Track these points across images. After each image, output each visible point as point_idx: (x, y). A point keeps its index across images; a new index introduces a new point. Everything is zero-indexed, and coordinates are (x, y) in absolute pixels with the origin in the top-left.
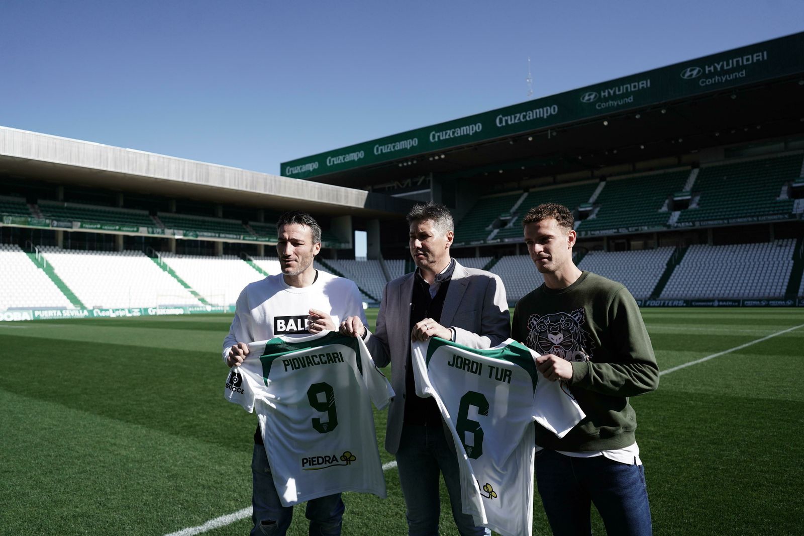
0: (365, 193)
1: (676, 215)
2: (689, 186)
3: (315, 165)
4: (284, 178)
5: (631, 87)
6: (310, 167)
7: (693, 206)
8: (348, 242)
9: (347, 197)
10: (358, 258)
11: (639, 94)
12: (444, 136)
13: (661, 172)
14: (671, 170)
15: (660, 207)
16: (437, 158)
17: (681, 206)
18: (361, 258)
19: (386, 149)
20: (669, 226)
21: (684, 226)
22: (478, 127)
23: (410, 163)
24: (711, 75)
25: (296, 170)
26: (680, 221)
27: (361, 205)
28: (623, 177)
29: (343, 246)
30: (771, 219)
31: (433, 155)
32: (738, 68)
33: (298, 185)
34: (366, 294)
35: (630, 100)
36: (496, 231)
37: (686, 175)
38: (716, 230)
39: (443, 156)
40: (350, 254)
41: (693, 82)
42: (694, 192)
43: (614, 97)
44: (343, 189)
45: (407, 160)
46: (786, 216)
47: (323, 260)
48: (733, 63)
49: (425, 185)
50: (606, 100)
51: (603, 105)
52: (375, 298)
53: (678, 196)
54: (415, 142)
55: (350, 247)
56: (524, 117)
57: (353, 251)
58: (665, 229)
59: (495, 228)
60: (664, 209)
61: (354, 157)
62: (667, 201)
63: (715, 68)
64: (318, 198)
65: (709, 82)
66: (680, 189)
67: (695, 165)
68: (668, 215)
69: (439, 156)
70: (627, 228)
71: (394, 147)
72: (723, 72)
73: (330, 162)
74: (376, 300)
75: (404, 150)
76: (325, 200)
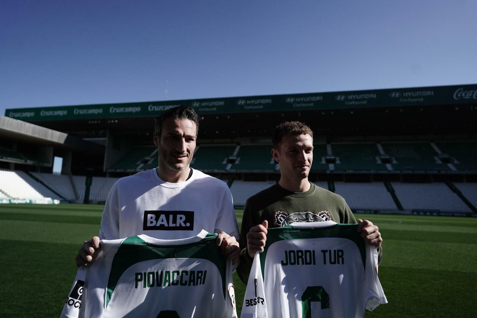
0: (65, 135)
1: (230, 166)
2: (235, 153)
3: (32, 114)
4: (7, 118)
5: (216, 103)
6: (28, 115)
7: (237, 162)
8: (49, 163)
9: (52, 136)
10: (55, 173)
11: (218, 107)
12: (118, 110)
13: (224, 145)
14: (228, 145)
15: (223, 161)
16: (113, 121)
17: (232, 162)
18: (57, 173)
19: (82, 112)
20: (226, 171)
21: (233, 171)
22: (138, 109)
23: (96, 122)
24: (249, 105)
25: (17, 115)
26: (231, 168)
27: (62, 142)
28: (208, 145)
29: (45, 165)
30: (268, 171)
31: (111, 120)
32: (260, 104)
33: (18, 123)
34: (58, 195)
35: (215, 109)
36: (142, 165)
37: (234, 148)
38: (246, 174)
39: (116, 121)
40: (50, 170)
41: (242, 106)
42: (238, 156)
43: (208, 107)
44: (50, 131)
45: (94, 120)
46: (273, 171)
47: (30, 172)
48: (258, 101)
49: (103, 136)
50: (204, 107)
51: (203, 110)
52: (64, 197)
53: (231, 157)
54: (101, 111)
55: (50, 165)
56: (164, 108)
57: (51, 168)
58: (224, 172)
59: (142, 163)
60: (225, 162)
61: (61, 113)
62: (226, 159)
63: (251, 102)
64: (32, 133)
65: (248, 108)
66: (232, 154)
67: (238, 144)
68: (226, 165)
69: (114, 121)
70: (208, 170)
71: (87, 112)
72: (254, 105)
73: (43, 113)
74: (64, 199)
75: (93, 114)
76: (36, 136)
